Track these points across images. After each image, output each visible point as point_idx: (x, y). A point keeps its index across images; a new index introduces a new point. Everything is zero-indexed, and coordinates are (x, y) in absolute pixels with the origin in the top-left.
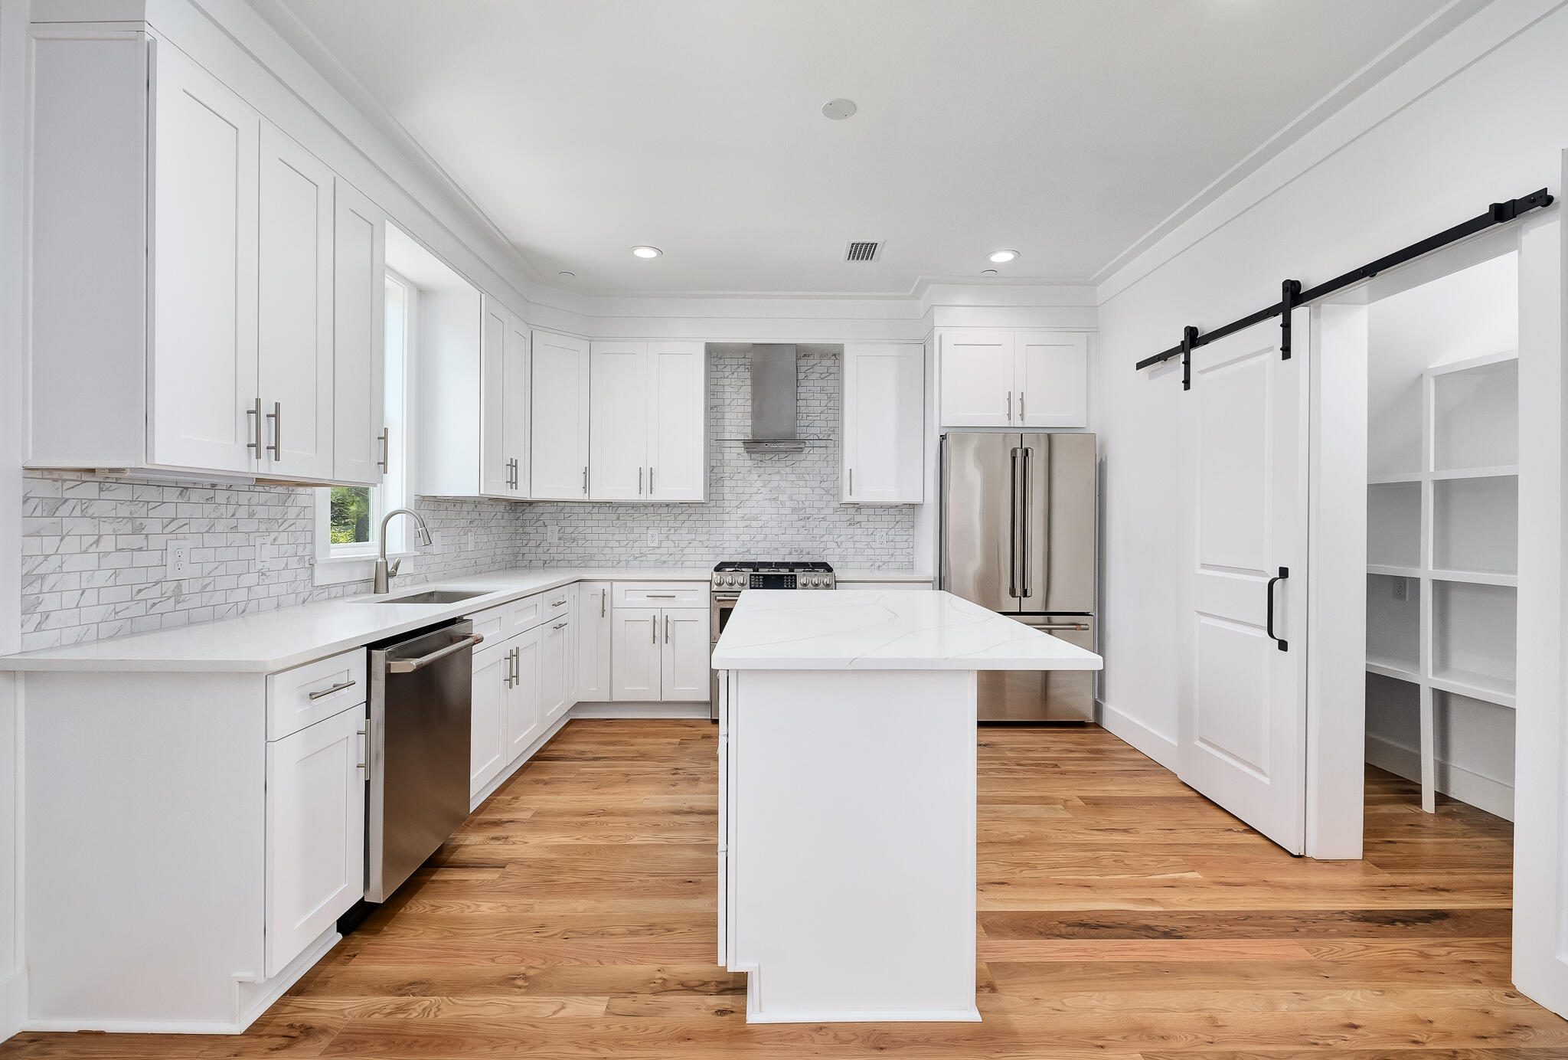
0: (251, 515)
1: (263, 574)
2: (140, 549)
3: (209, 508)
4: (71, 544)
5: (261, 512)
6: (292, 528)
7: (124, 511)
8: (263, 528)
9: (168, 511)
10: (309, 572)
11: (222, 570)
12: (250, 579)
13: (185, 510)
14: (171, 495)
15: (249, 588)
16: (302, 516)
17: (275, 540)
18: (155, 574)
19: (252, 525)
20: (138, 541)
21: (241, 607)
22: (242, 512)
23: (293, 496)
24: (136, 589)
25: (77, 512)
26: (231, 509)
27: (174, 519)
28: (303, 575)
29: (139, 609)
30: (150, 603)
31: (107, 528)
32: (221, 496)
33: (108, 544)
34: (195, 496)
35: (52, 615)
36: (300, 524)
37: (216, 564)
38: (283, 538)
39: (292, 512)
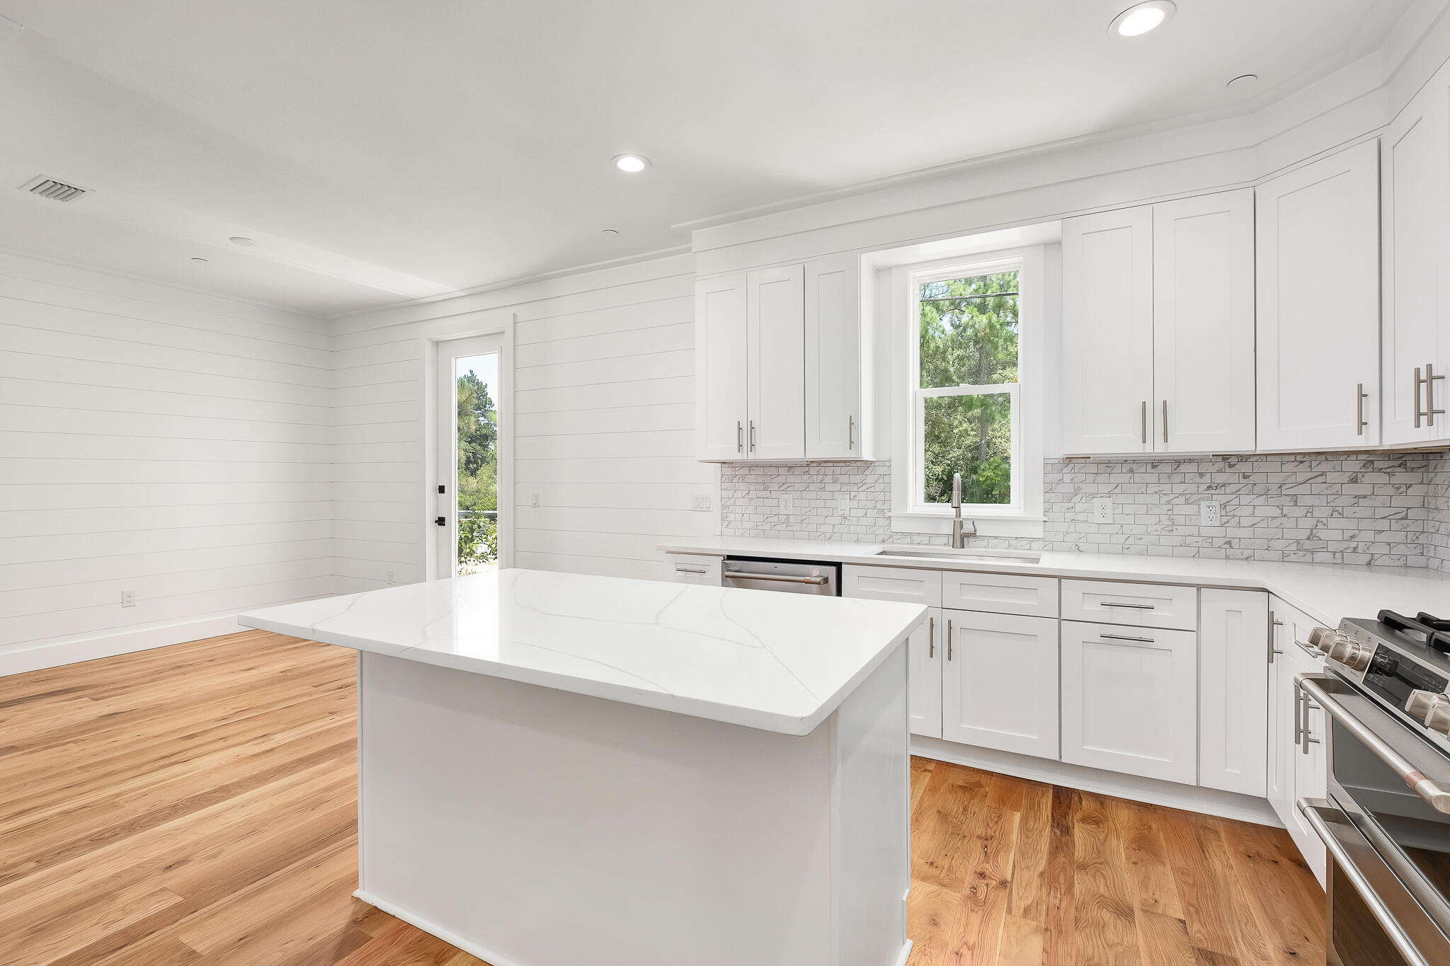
0: (835, 481)
1: (844, 518)
2: (767, 498)
3: (805, 477)
4: (739, 494)
5: (844, 479)
6: (872, 489)
7: (760, 480)
8: (844, 489)
9: (781, 479)
10: (888, 522)
11: (814, 512)
12: (836, 520)
13: (791, 479)
14: (783, 471)
15: (834, 525)
16: (881, 481)
17: (854, 497)
18: (775, 511)
19: (837, 487)
20: (766, 494)
21: (828, 536)
22: (829, 479)
23: (871, 468)
24: (766, 516)
25: (740, 481)
26: (820, 478)
27: (784, 483)
28: (881, 522)
29: (768, 526)
30: (773, 524)
31: (752, 488)
32: (813, 470)
33: (753, 494)
34: (797, 471)
35: (732, 522)
36: (879, 487)
37: (810, 509)
38: (862, 496)
39: (870, 479)
